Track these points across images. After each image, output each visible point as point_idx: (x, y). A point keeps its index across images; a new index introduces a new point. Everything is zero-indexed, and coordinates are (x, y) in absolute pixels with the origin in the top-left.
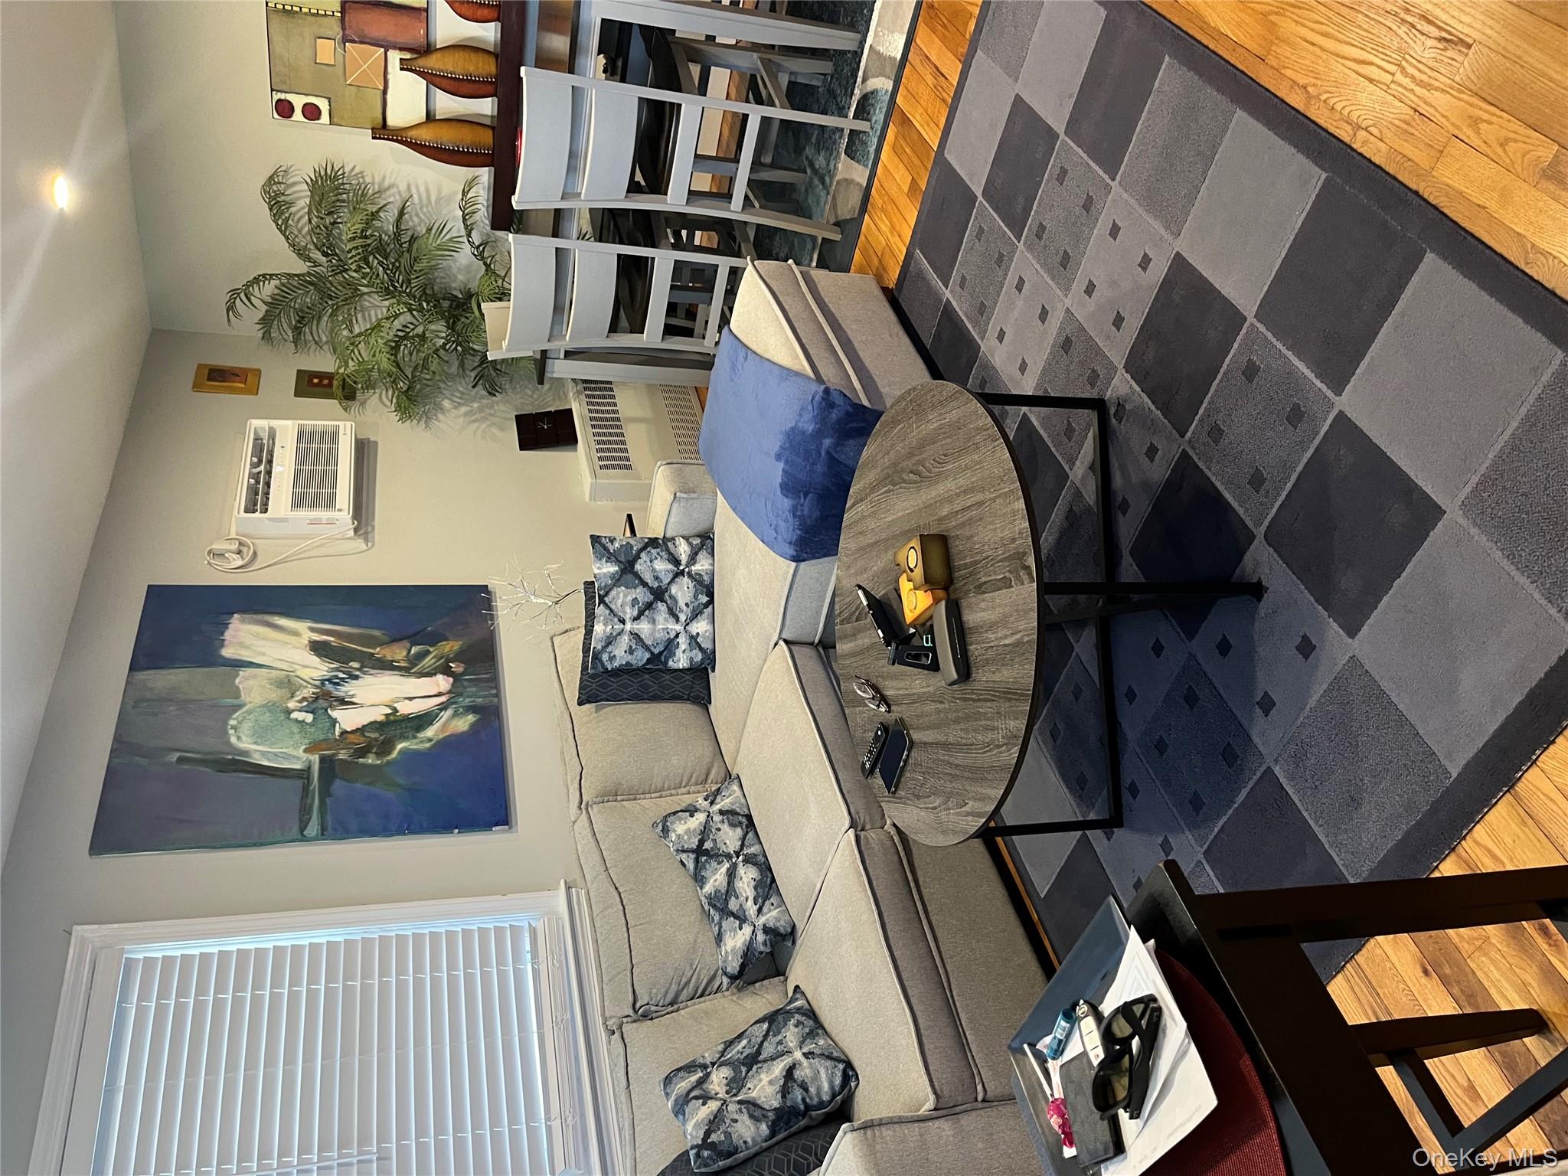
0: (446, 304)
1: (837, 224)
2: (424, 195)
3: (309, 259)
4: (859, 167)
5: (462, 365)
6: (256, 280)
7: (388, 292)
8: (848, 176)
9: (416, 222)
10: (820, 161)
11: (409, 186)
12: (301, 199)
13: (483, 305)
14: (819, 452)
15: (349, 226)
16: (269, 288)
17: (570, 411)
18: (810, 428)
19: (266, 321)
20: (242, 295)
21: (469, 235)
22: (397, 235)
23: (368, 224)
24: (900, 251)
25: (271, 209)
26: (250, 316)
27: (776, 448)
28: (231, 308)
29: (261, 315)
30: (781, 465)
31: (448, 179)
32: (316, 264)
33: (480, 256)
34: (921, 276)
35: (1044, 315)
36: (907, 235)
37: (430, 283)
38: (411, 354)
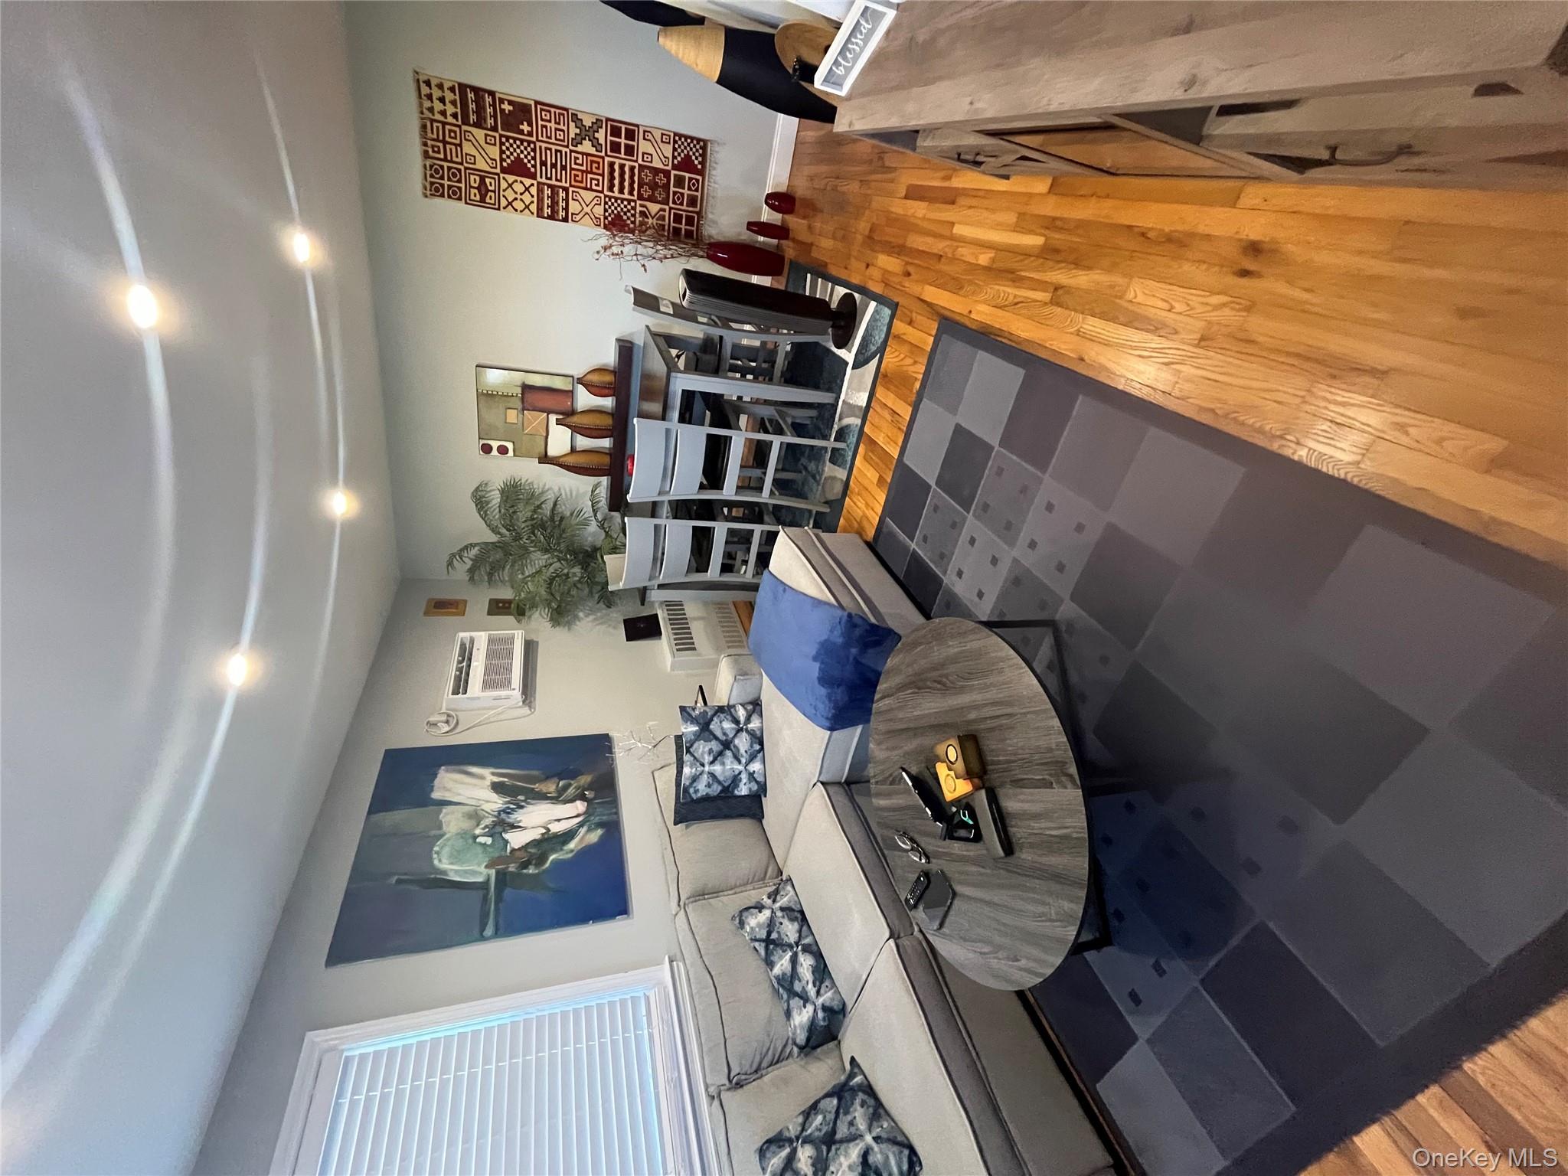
0: (581, 556)
1: (826, 502)
2: (569, 494)
3: (499, 533)
4: (840, 470)
5: (591, 592)
6: (466, 547)
7: (546, 551)
8: (832, 475)
9: (564, 509)
10: (812, 466)
11: (560, 489)
12: (495, 498)
13: (605, 557)
14: (848, 658)
15: (524, 513)
16: (474, 551)
17: (657, 615)
18: (840, 640)
19: (472, 571)
20: (457, 557)
21: (595, 515)
22: (552, 519)
23: (535, 511)
24: (874, 519)
25: (476, 506)
26: (462, 568)
27: (814, 652)
28: (450, 564)
29: (468, 566)
30: (817, 666)
31: (581, 485)
32: (502, 535)
33: (602, 527)
34: (892, 535)
35: (994, 561)
36: (879, 510)
37: (573, 544)
38: (560, 585)
